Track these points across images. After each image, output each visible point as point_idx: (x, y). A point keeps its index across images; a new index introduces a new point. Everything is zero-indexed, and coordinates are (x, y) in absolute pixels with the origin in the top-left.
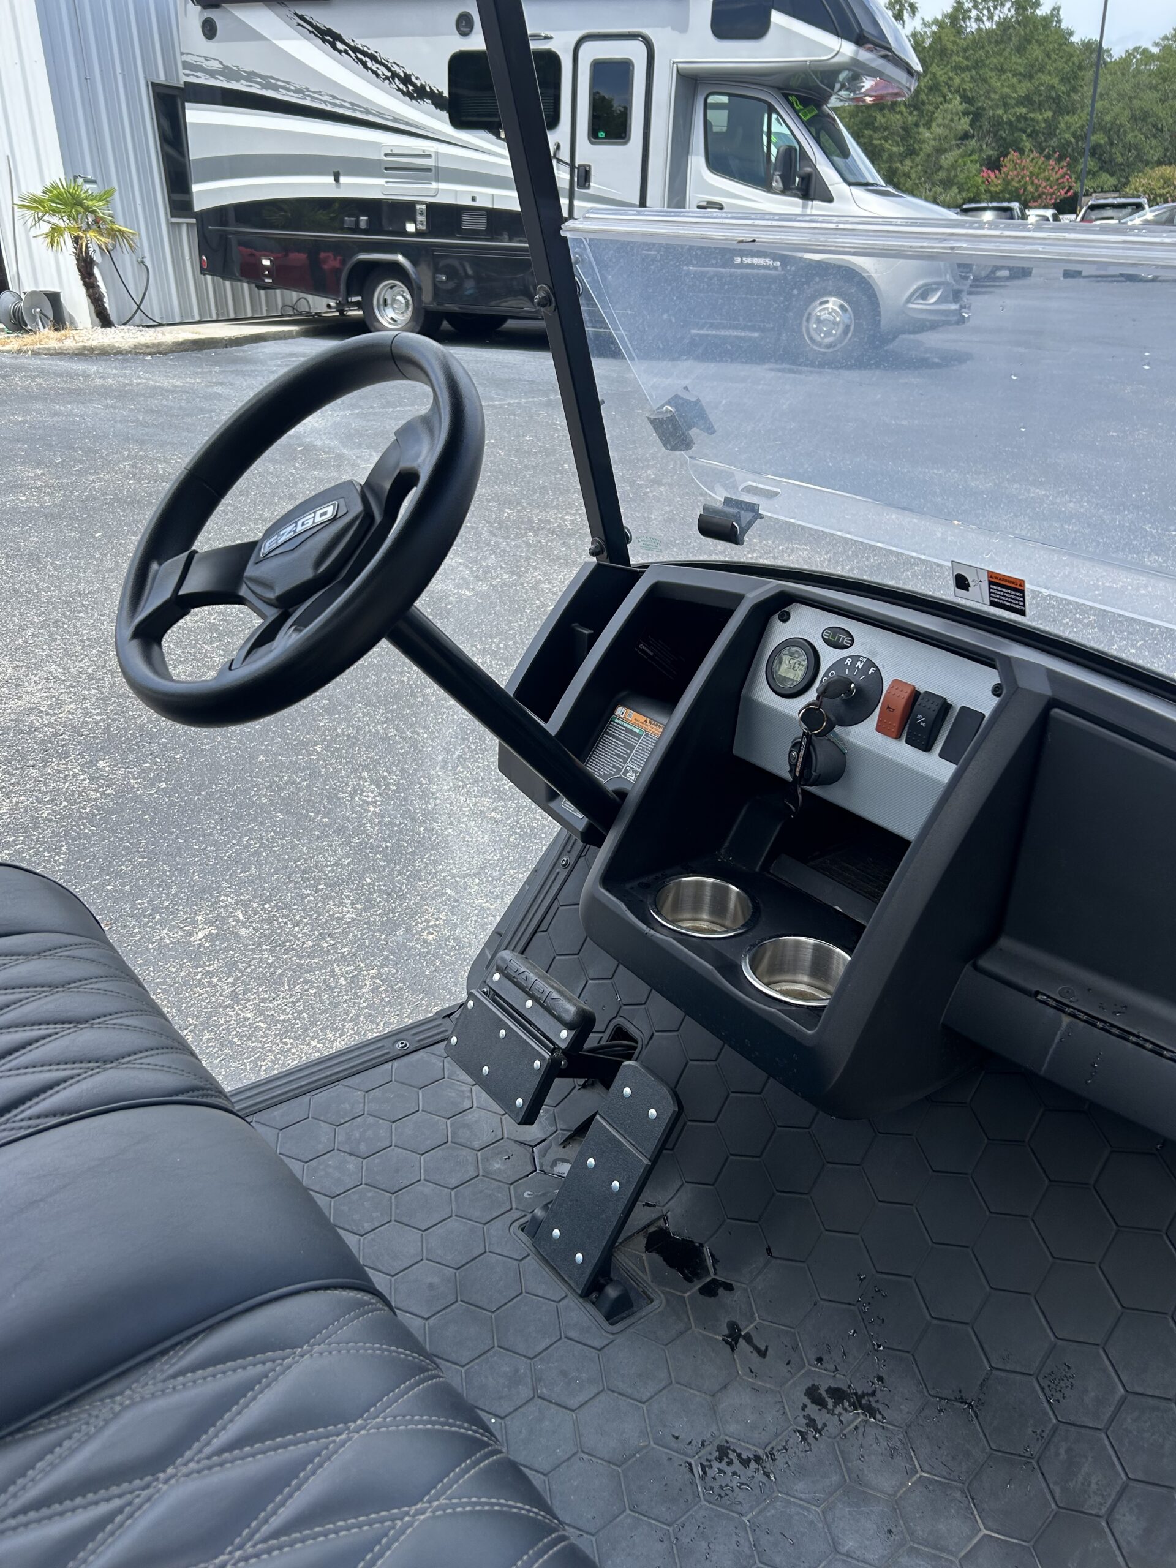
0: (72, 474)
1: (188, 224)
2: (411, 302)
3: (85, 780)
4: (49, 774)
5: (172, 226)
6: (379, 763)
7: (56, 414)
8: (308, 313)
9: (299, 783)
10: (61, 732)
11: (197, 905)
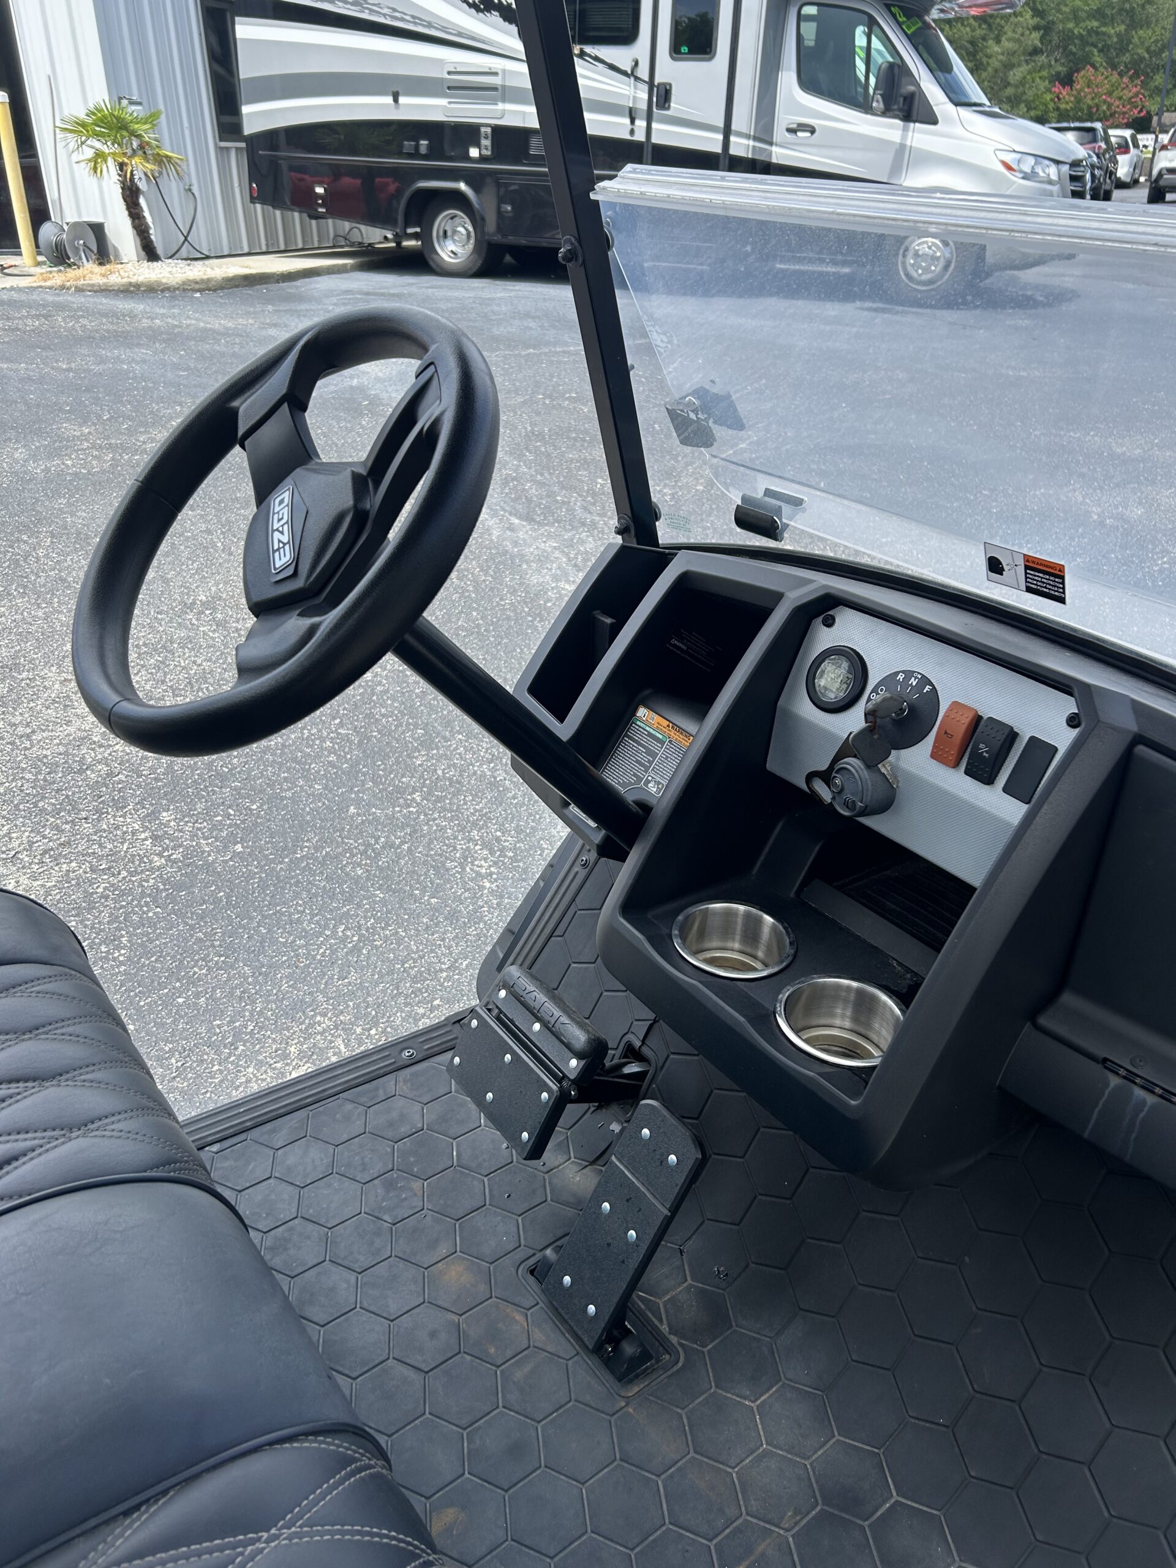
0: (121, 433)
1: (237, 149)
2: (473, 234)
3: (146, 839)
4: (105, 831)
5: (220, 150)
6: (489, 818)
7: (102, 361)
8: (360, 243)
9: (399, 847)
10: (117, 771)
11: (288, 1029)
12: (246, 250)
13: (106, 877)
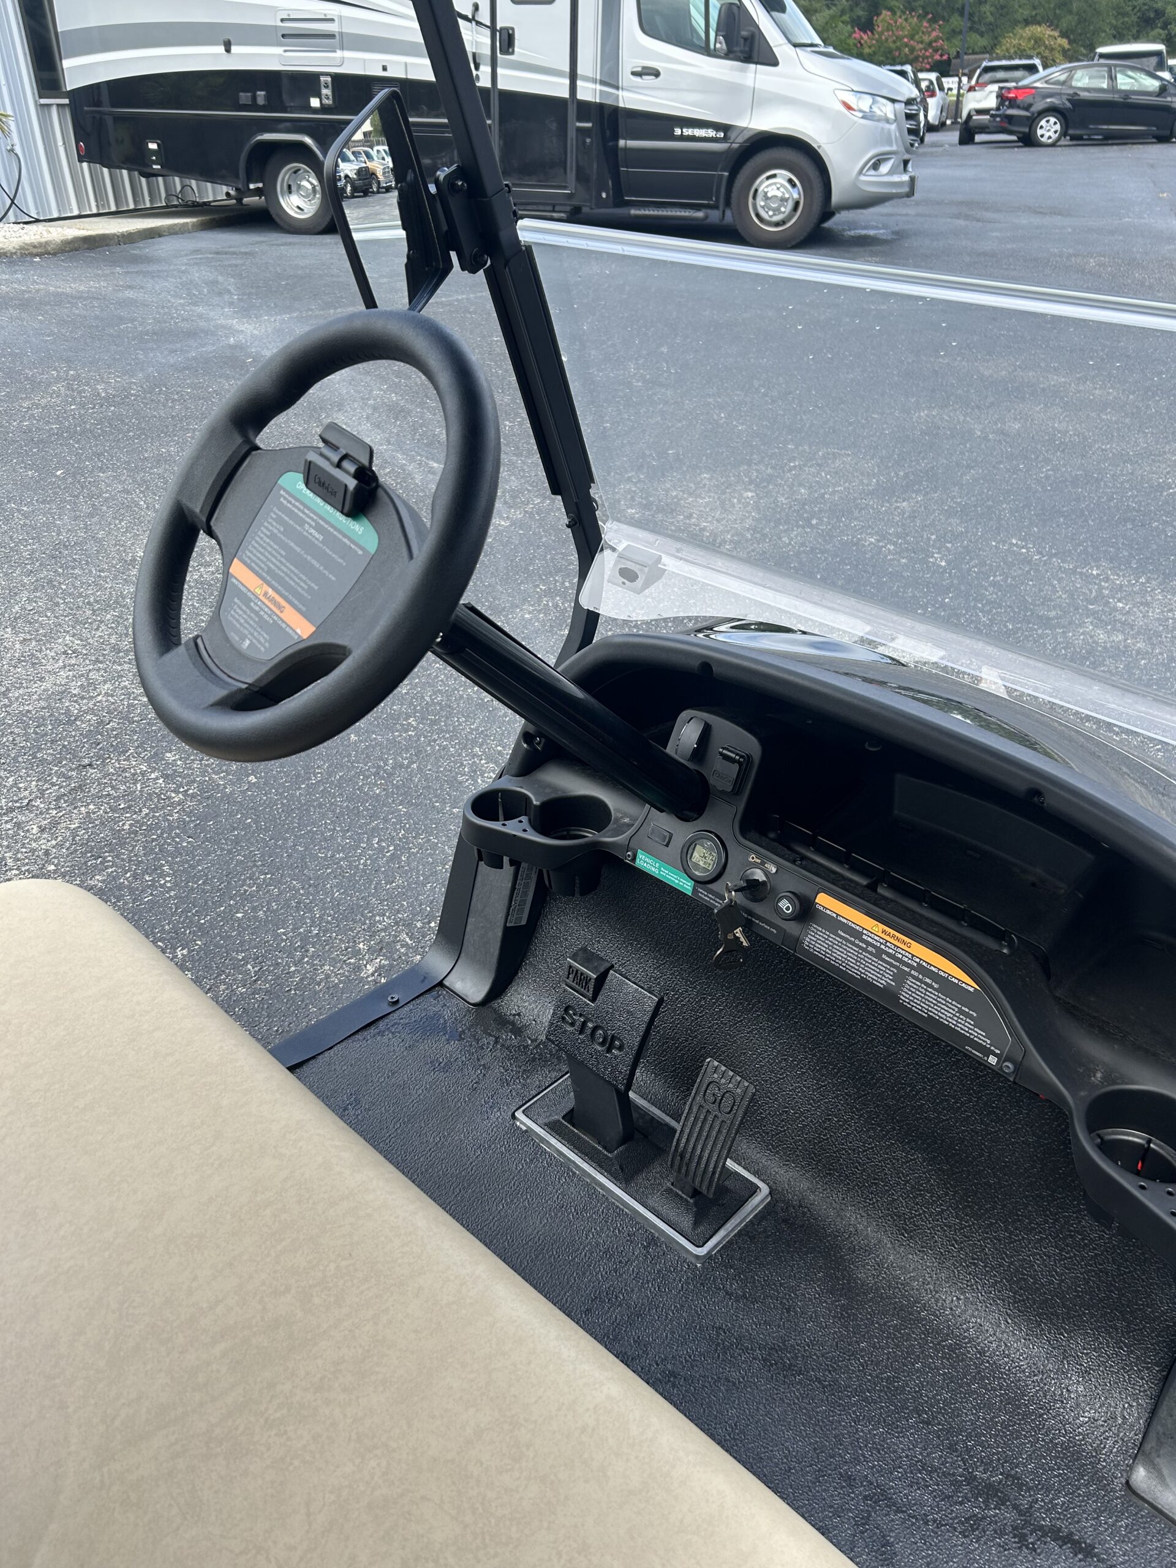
1: (58, 105)
2: (318, 188)
5: (42, 109)
8: (198, 202)
12: (76, 213)
13: (128, 815)
